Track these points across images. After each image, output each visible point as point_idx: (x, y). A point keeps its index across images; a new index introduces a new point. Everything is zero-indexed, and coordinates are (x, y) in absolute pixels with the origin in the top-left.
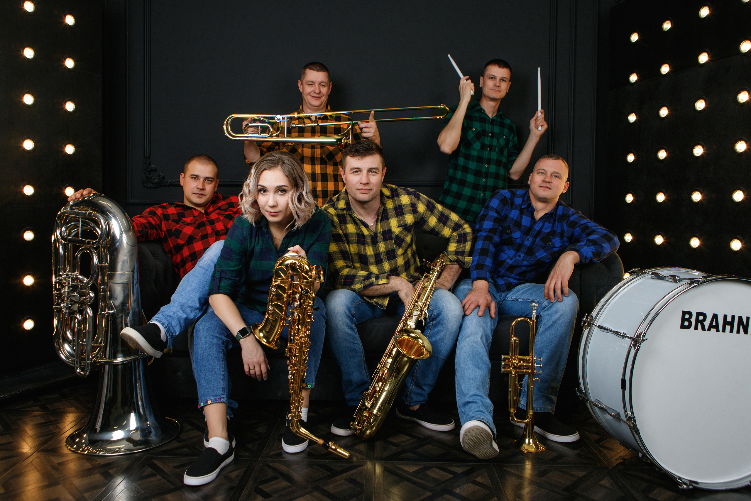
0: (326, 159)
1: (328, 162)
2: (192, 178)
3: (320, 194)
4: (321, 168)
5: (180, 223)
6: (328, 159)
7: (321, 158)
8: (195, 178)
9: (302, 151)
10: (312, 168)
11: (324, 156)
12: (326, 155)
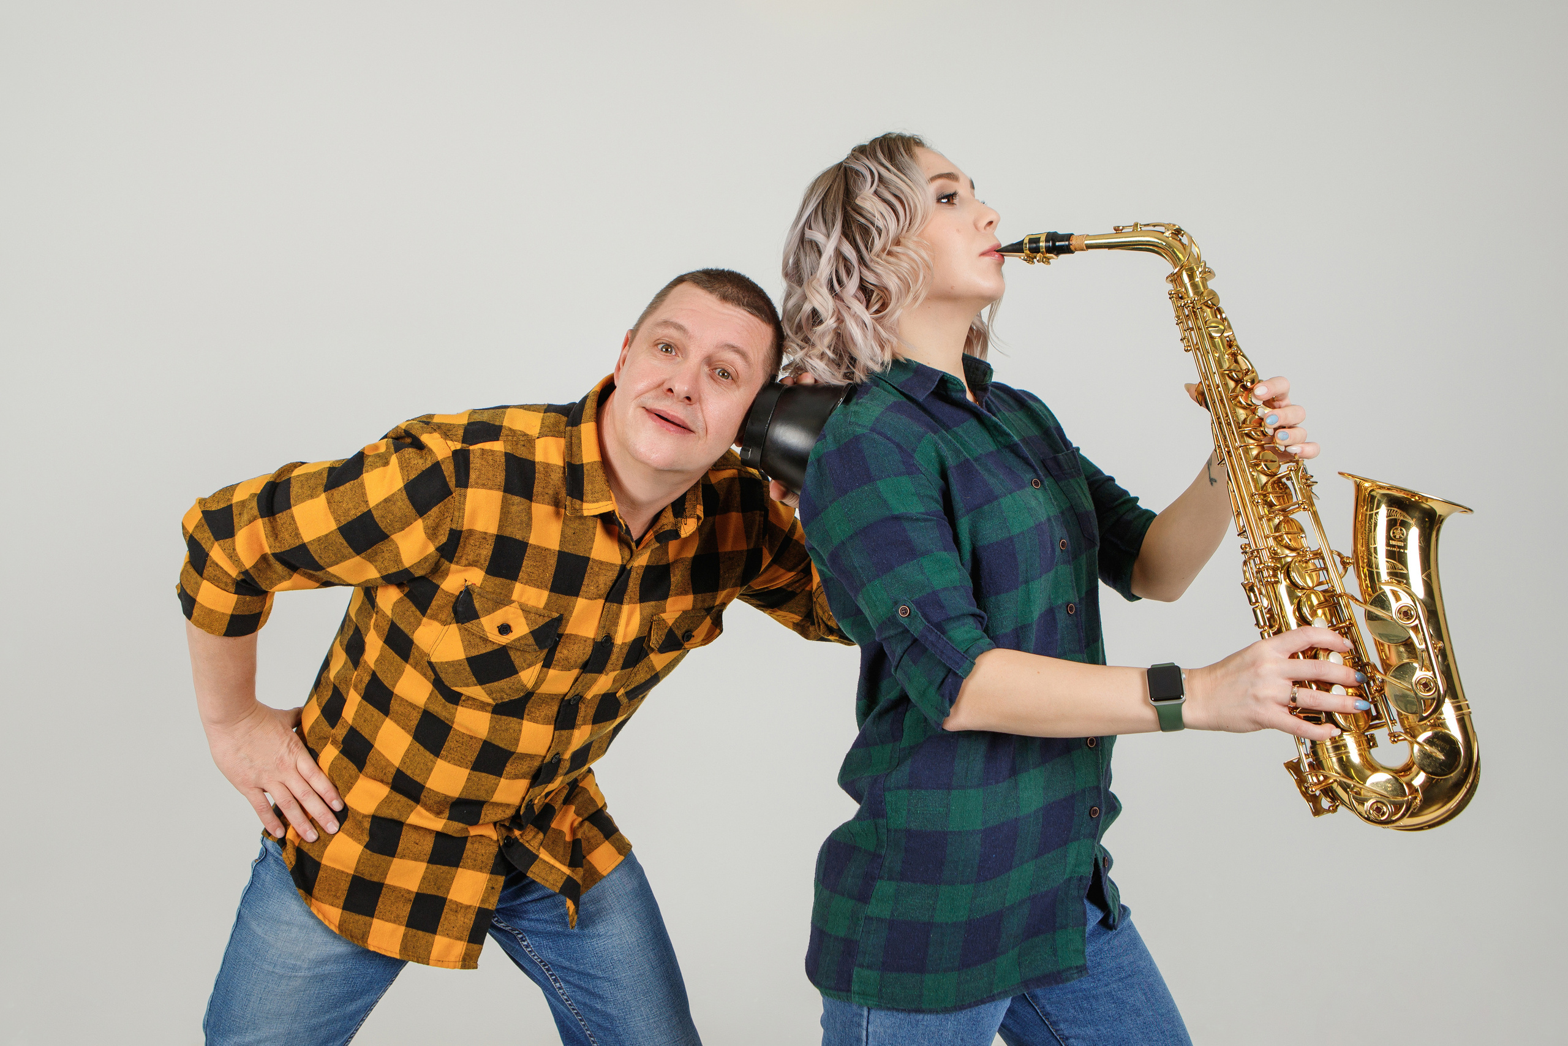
9: (539, 678)
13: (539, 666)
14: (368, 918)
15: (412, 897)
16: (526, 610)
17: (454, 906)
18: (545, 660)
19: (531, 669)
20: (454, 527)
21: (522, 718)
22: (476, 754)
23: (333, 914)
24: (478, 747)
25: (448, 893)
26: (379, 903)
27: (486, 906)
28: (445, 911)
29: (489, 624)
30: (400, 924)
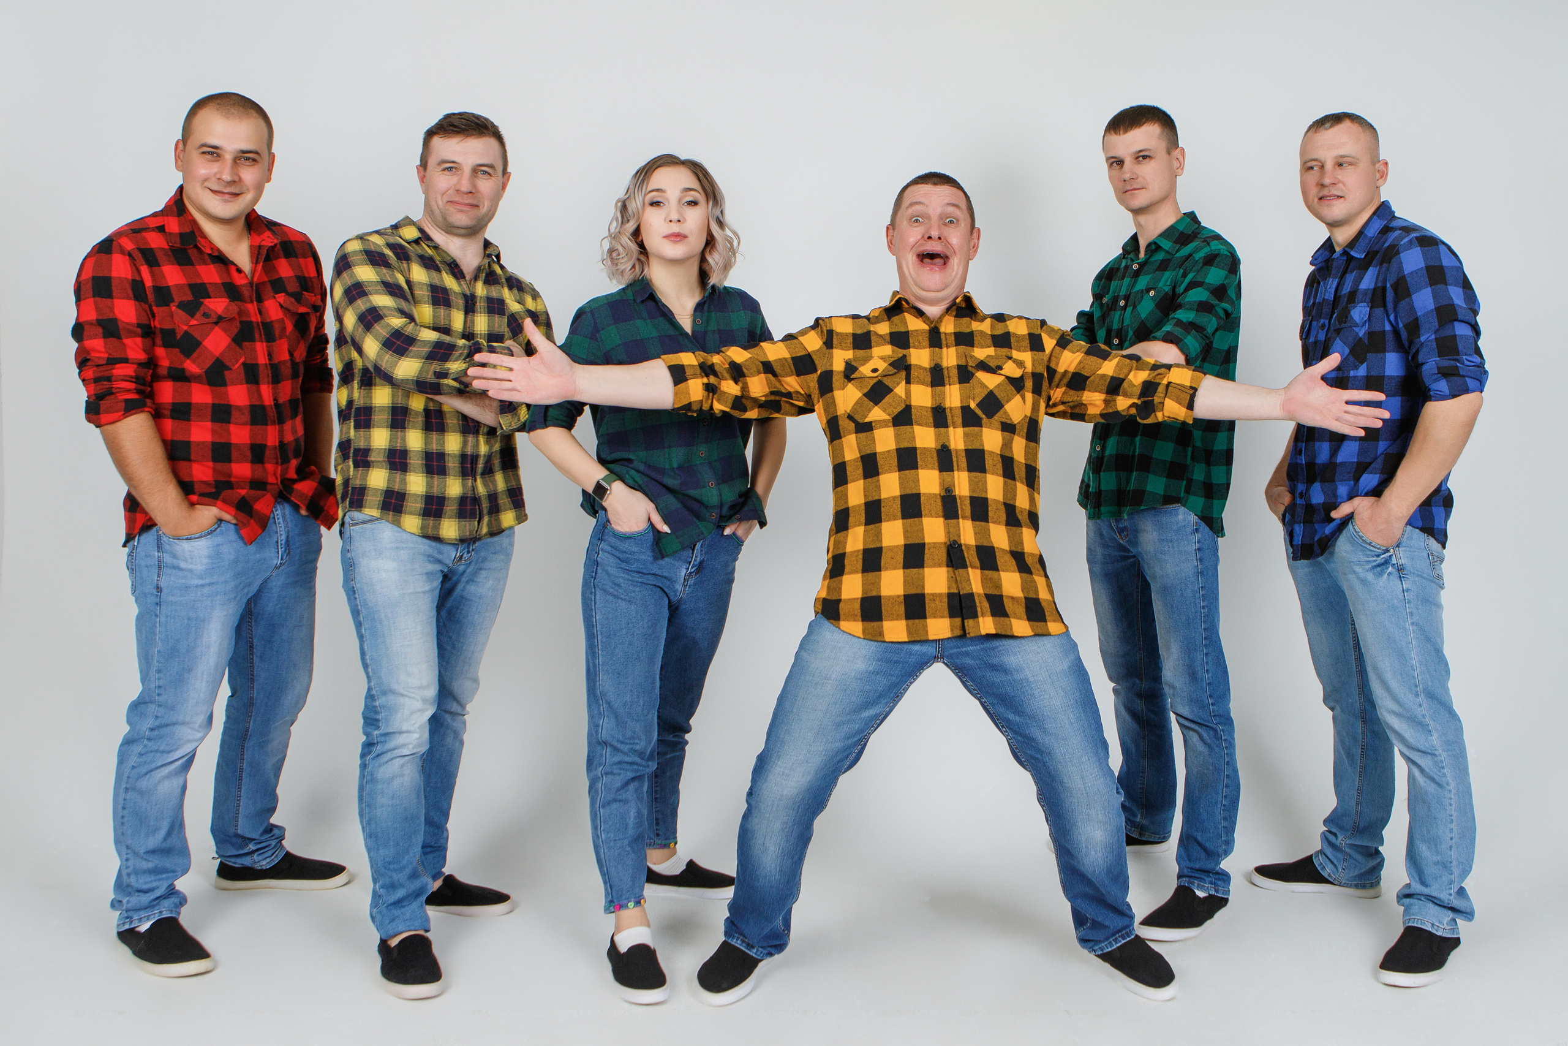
0: (979, 412)
1: (985, 420)
2: (204, 153)
3: (965, 508)
4: (966, 435)
5: (198, 315)
6: (984, 414)
7: (966, 410)
8: (212, 153)
9: (908, 392)
10: (938, 437)
11: (973, 405)
12: (978, 400)
13: (904, 383)
14: (879, 623)
15: (902, 599)
16: (883, 358)
17: (932, 597)
18: (906, 379)
19: (900, 385)
20: (828, 328)
21: (912, 425)
22: (896, 460)
23: (855, 627)
24: (895, 454)
25: (924, 589)
26: (883, 611)
27: (952, 591)
28: (927, 602)
29: (865, 370)
30: (901, 619)
